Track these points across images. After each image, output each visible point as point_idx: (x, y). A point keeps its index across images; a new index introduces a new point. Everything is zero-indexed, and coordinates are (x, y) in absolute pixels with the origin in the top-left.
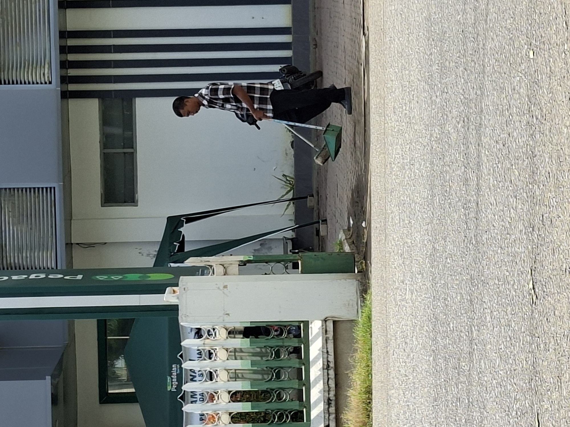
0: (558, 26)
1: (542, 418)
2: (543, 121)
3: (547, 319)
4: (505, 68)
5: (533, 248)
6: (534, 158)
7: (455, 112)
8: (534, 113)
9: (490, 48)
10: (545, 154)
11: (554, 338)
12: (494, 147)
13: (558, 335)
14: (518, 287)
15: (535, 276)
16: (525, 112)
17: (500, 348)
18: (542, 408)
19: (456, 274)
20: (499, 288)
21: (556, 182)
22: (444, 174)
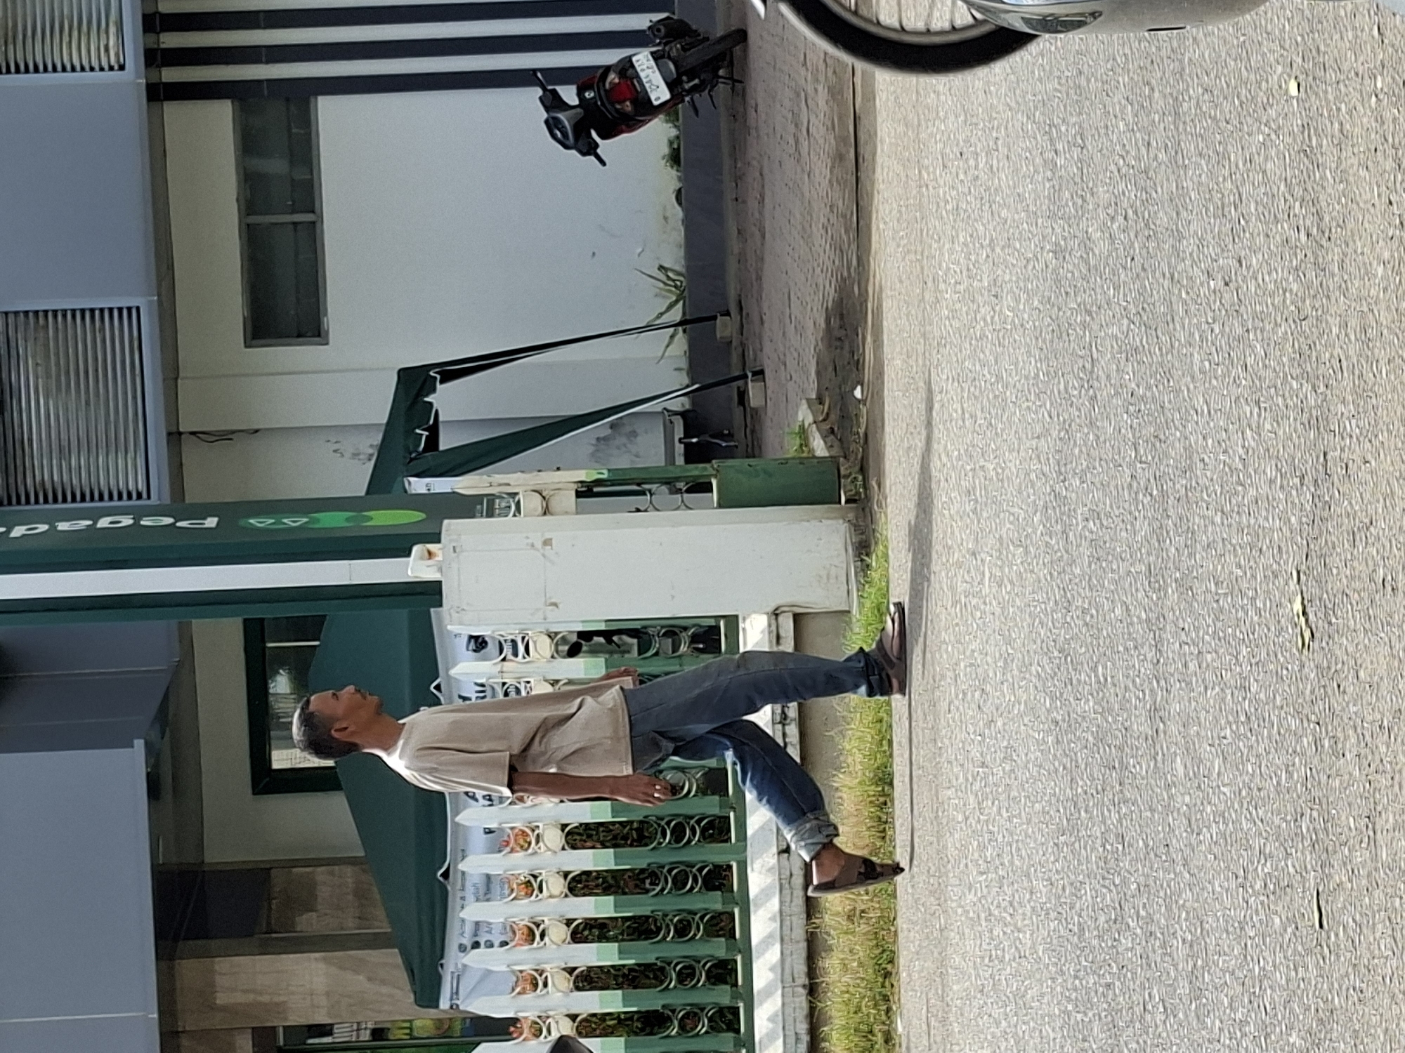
0: (1359, 34)
1: (1327, 902)
2: (1324, 242)
3: (1339, 686)
4: (1227, 110)
5: (1301, 523)
6: (1303, 323)
7: (1103, 194)
8: (1301, 222)
9: (1190, 60)
10: (1329, 317)
11: (1356, 731)
12: (1202, 284)
13: (1365, 725)
14: (1265, 605)
15: (1306, 586)
16: (1280, 216)
17: (1223, 734)
18: (1329, 882)
19: (1110, 557)
20: (1218, 601)
21: (1357, 382)
22: (1078, 330)
